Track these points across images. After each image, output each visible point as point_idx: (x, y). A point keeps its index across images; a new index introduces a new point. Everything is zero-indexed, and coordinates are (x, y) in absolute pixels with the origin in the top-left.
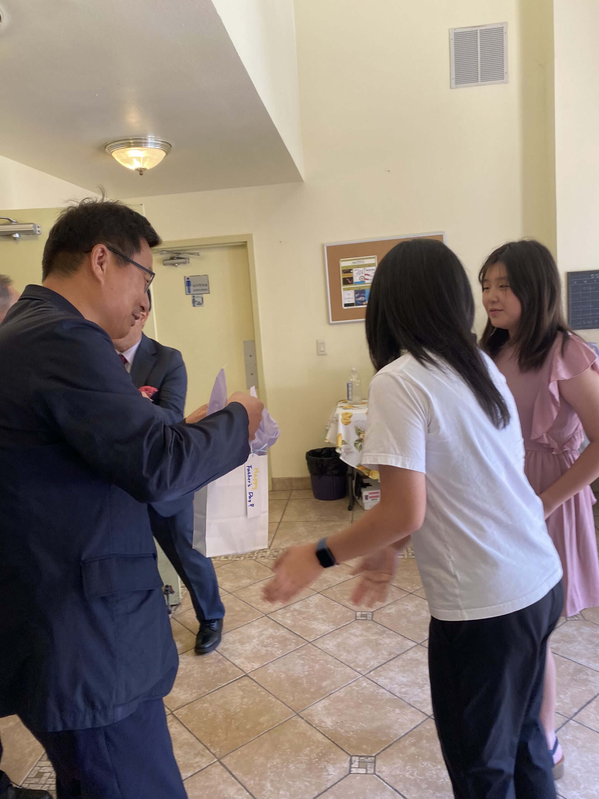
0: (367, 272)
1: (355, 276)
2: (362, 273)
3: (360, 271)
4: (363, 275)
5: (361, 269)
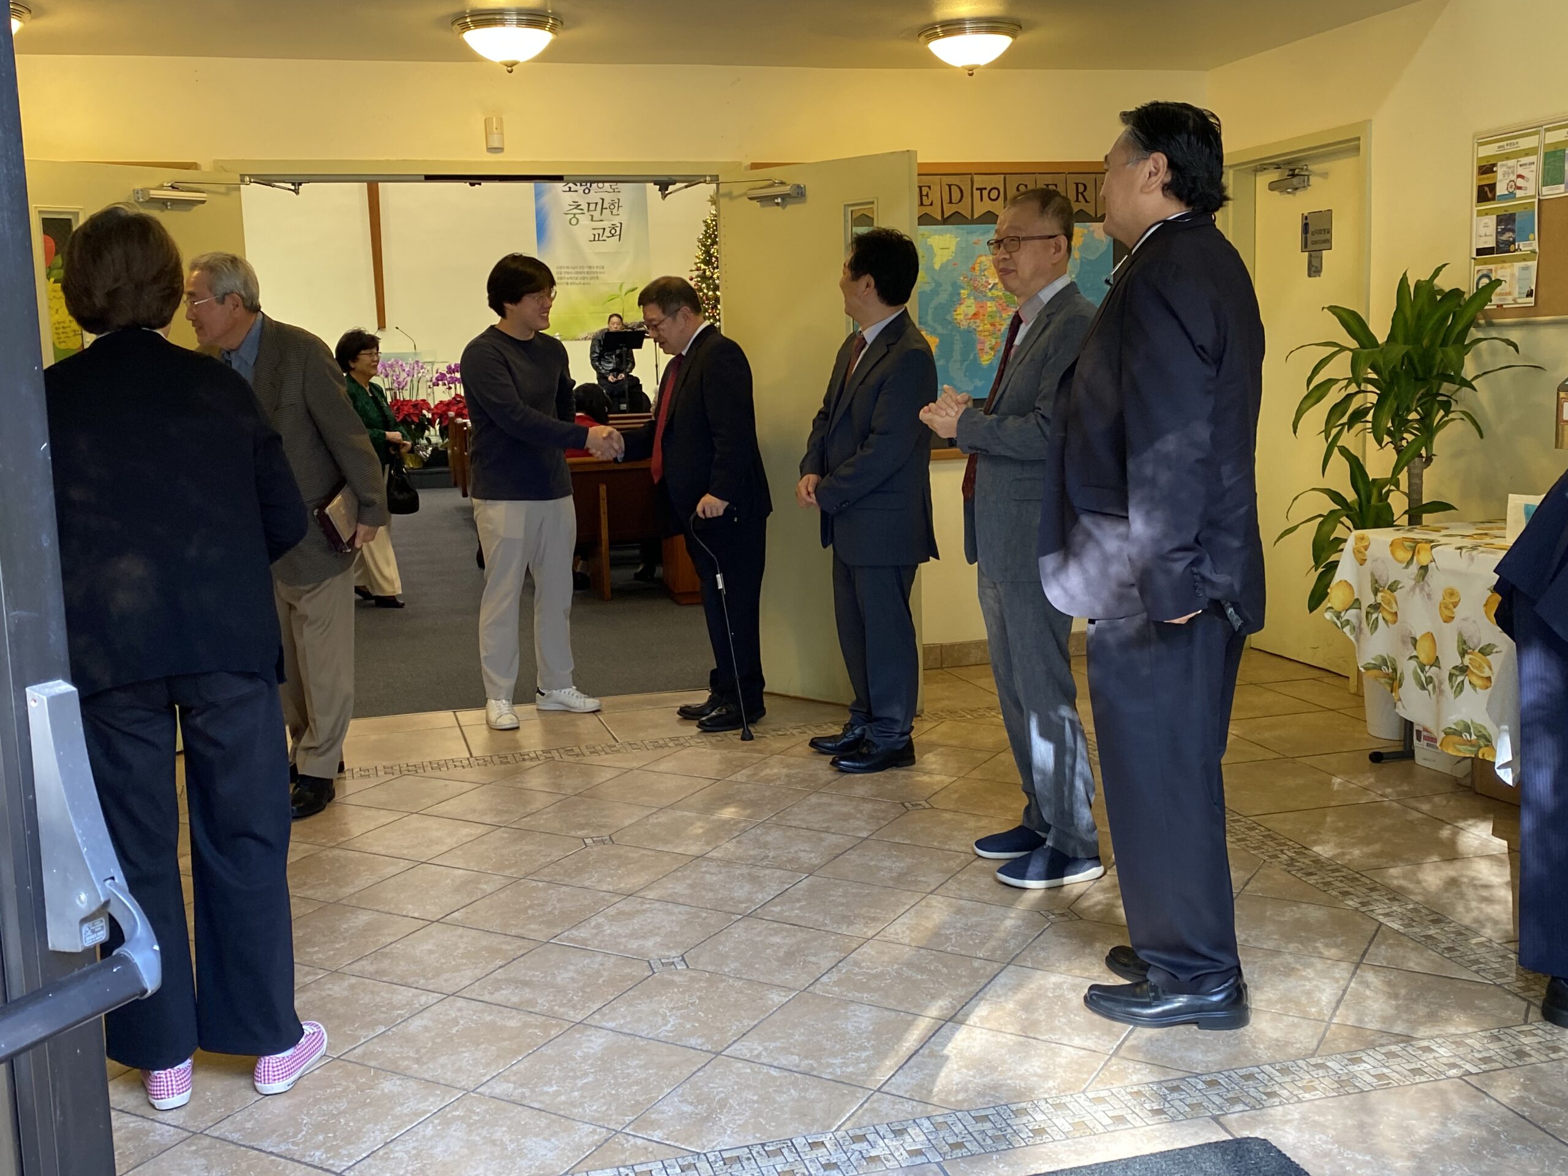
0: (1521, 171)
1: (1501, 181)
2: (1513, 173)
3: (1510, 168)
4: (1513, 177)
5: (1511, 163)
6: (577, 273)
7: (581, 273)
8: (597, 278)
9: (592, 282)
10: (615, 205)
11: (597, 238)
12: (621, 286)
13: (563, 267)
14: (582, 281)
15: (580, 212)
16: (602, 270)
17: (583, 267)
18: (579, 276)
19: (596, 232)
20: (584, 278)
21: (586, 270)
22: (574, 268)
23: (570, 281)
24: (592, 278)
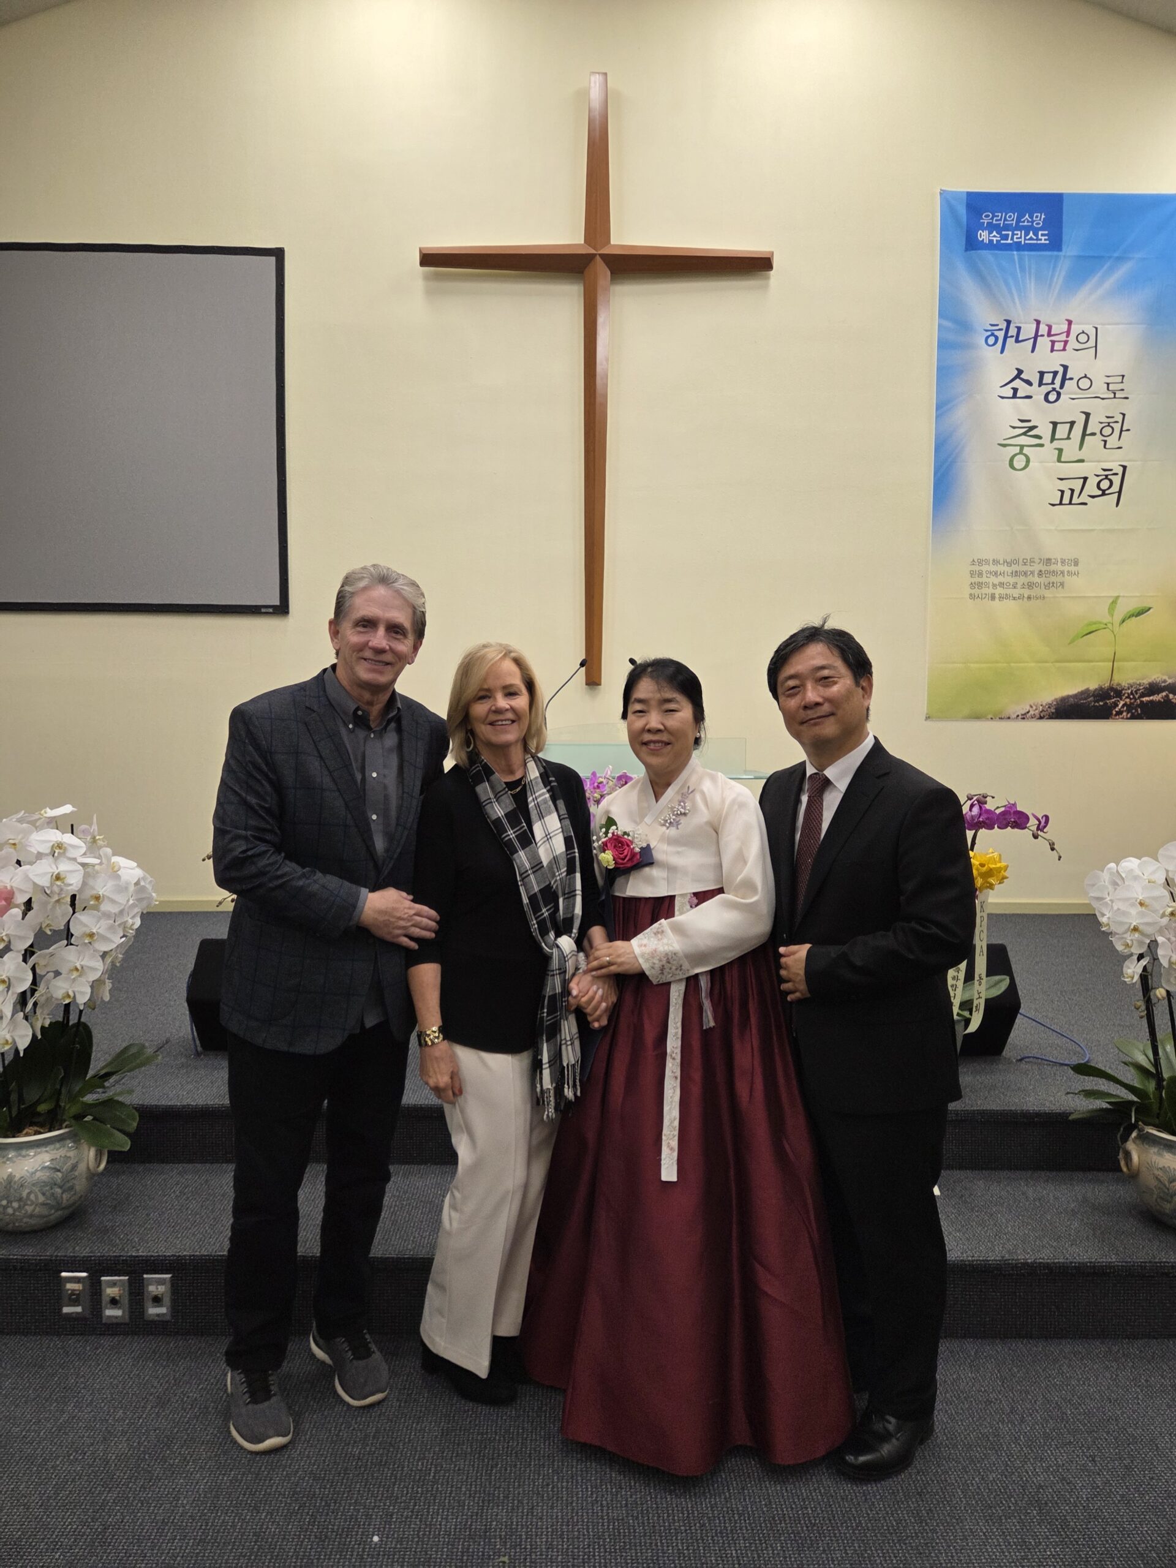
6: (1016, 574)
7: (1025, 573)
8: (1062, 584)
9: (1048, 594)
10: (1116, 426)
11: (1066, 500)
12: (1115, 602)
13: (987, 562)
14: (1026, 592)
15: (1037, 441)
16: (1073, 569)
17: (1032, 561)
18: (1022, 580)
19: (1065, 486)
20: (1030, 585)
21: (1037, 568)
22: (1009, 564)
23: (999, 591)
24: (1048, 586)
